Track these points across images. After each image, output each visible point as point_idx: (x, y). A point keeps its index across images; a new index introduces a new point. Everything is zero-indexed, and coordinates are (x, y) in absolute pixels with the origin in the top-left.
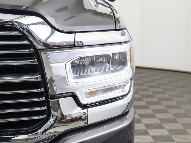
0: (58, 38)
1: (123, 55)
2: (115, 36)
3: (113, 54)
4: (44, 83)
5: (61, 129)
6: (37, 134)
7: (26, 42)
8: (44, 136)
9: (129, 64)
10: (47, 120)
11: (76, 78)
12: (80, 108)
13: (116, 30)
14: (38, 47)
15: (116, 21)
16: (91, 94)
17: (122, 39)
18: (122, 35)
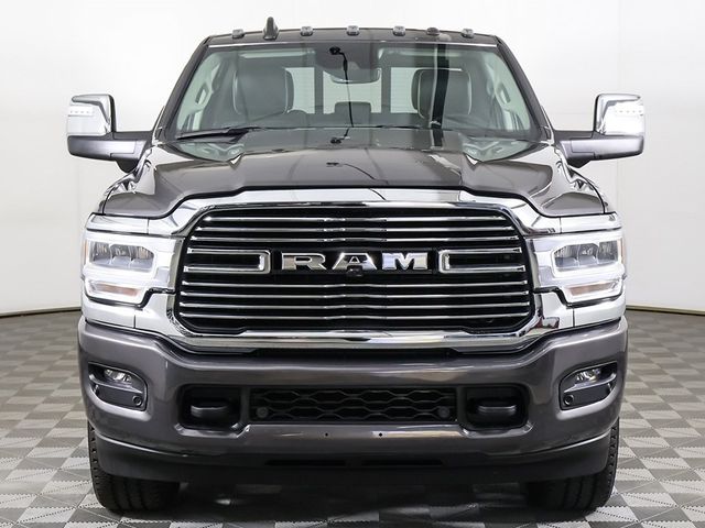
0: (544, 224)
1: (613, 245)
2: (603, 221)
3: (601, 244)
4: (528, 275)
5: (541, 332)
6: (514, 335)
7: (510, 228)
8: (524, 338)
9: (620, 257)
10: (530, 317)
11: (560, 270)
12: (564, 307)
13: (605, 213)
14: (523, 233)
15: (604, 205)
16: (576, 290)
17: (612, 225)
18: (611, 219)
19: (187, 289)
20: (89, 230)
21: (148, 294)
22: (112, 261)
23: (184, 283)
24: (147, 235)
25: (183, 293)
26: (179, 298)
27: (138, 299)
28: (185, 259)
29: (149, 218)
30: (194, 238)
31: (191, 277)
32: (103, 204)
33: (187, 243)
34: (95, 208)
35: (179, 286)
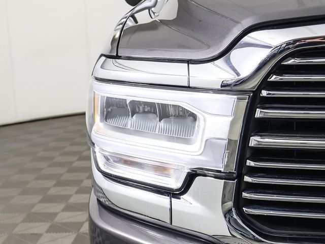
19: (253, 171)
20: (97, 79)
21: (191, 177)
22: (131, 121)
23: (250, 163)
24: (188, 88)
25: (247, 179)
26: (241, 187)
27: (175, 183)
28: (251, 126)
29: (189, 62)
30: (264, 93)
31: (261, 153)
32: (116, 42)
33: (255, 101)
34: (105, 47)
35: (241, 169)
